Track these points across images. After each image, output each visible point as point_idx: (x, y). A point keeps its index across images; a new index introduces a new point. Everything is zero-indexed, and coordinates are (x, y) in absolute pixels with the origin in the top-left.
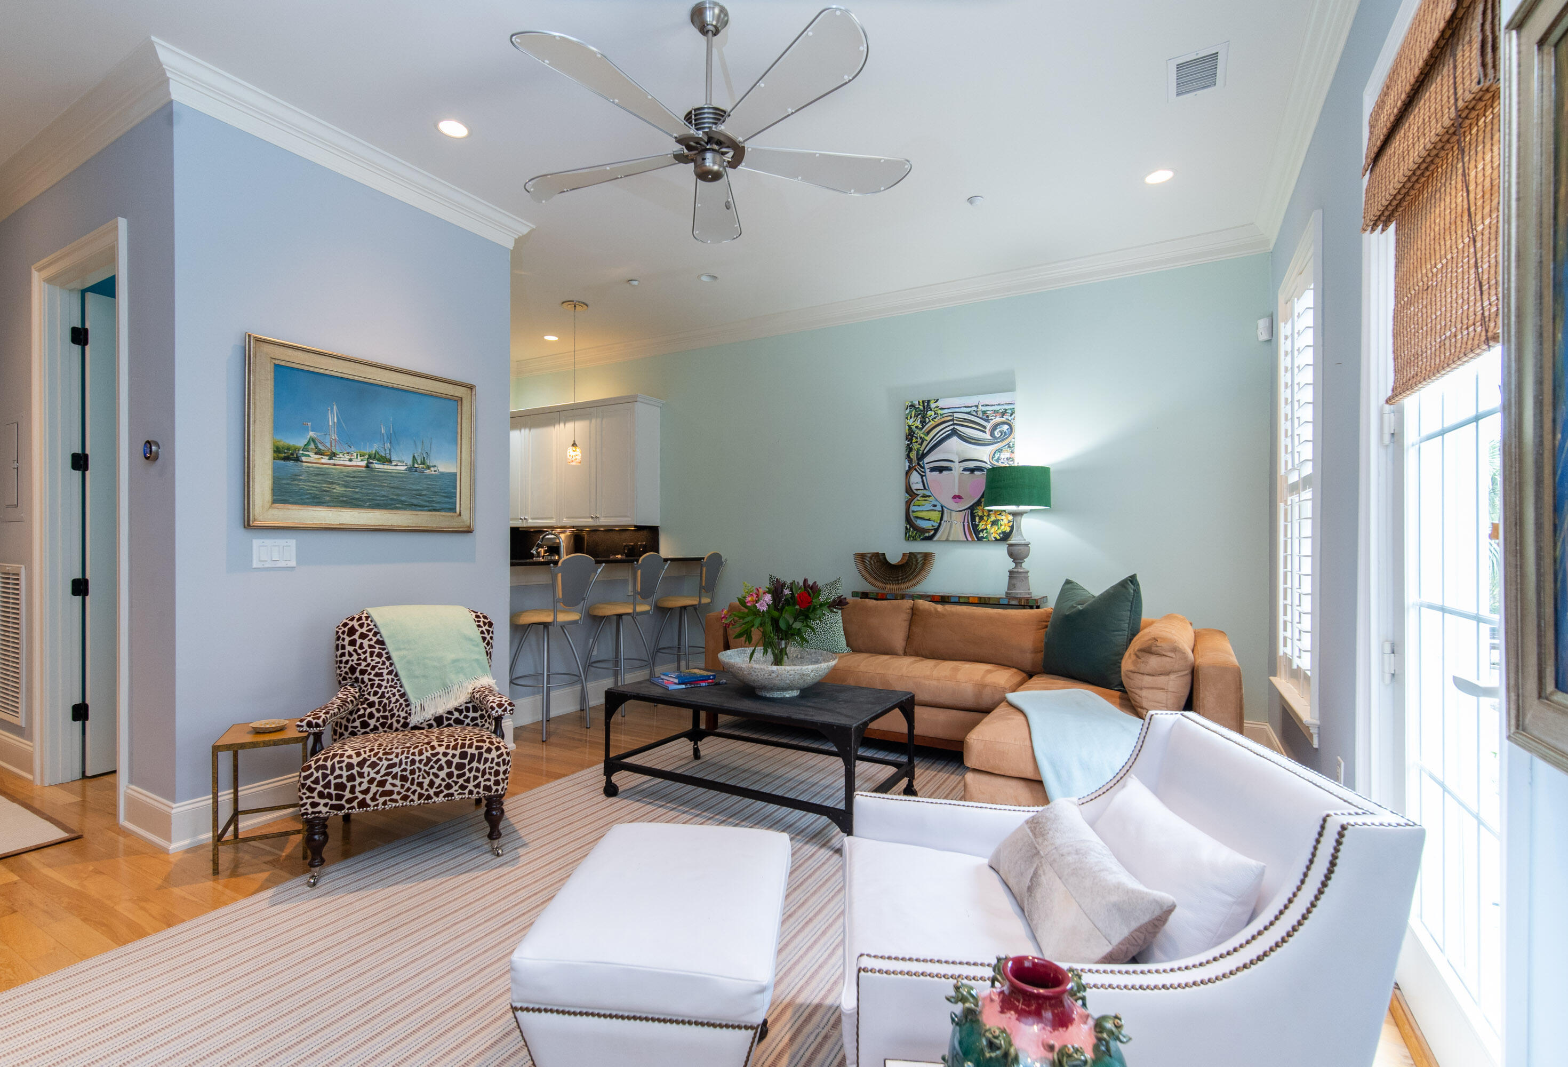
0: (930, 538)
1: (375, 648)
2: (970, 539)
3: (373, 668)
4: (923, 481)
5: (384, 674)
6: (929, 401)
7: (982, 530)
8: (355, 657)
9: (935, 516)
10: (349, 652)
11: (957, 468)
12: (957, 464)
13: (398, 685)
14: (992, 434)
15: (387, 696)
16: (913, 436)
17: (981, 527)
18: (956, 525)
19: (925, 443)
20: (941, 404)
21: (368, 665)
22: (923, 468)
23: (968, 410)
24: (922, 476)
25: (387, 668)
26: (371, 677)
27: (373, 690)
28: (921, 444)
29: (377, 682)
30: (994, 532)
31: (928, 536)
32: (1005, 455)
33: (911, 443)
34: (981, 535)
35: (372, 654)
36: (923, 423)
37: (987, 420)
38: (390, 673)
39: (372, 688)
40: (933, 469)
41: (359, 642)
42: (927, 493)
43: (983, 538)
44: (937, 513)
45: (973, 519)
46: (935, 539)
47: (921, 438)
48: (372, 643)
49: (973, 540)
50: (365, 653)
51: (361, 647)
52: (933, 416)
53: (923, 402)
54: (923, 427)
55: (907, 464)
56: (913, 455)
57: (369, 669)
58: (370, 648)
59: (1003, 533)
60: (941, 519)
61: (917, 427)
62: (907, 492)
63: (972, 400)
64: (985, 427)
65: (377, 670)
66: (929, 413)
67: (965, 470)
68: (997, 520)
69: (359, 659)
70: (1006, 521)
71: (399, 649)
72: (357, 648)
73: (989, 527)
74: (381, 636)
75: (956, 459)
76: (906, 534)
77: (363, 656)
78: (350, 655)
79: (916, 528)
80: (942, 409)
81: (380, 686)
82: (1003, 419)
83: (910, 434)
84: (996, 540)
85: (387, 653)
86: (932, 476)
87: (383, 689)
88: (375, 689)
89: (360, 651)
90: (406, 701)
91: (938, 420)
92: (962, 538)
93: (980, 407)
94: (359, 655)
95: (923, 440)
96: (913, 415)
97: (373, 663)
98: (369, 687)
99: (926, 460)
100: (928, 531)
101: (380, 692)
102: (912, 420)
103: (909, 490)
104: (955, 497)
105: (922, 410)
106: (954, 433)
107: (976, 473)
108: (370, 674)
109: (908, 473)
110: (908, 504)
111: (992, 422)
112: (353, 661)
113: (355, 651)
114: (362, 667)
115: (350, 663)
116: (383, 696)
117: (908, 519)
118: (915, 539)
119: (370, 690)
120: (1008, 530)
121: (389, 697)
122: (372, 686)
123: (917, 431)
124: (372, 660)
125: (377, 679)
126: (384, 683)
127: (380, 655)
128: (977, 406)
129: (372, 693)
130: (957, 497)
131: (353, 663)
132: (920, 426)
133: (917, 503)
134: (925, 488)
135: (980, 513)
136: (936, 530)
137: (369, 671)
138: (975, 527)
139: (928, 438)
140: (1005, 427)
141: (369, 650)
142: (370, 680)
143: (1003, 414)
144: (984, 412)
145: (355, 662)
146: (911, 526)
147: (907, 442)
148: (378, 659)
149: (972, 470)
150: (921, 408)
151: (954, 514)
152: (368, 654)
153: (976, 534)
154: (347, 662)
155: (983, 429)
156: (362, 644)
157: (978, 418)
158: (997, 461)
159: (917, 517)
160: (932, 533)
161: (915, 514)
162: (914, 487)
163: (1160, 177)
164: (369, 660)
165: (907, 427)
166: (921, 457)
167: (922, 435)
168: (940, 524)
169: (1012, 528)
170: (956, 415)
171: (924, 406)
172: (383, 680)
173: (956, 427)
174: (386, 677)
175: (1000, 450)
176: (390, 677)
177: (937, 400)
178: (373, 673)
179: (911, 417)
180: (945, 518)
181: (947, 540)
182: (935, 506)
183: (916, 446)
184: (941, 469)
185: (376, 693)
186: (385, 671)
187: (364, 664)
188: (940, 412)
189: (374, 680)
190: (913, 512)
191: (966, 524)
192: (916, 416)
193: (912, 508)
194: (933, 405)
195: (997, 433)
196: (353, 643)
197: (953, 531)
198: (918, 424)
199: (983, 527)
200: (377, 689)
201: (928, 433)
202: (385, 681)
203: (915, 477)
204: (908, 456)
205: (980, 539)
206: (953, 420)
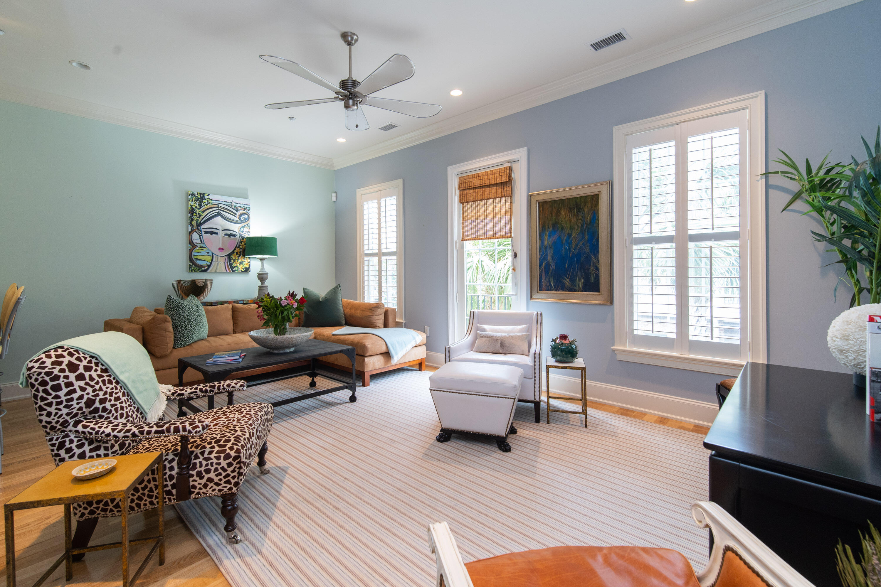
0: (205, 271)
1: (103, 376)
2: (228, 271)
3: (111, 394)
4: (200, 238)
5: (121, 397)
6: (204, 194)
7: (235, 267)
8: (89, 390)
9: (209, 258)
10: (80, 387)
11: (221, 234)
12: (221, 231)
13: (132, 403)
14: (239, 218)
15: (130, 414)
16: (193, 212)
17: (234, 265)
18: (220, 263)
19: (202, 217)
20: (211, 197)
21: (106, 393)
22: (200, 231)
23: (227, 204)
24: (200, 236)
25: (121, 391)
26: (113, 402)
27: (118, 414)
28: (199, 217)
29: (119, 406)
30: (241, 268)
31: (204, 269)
32: (246, 229)
33: (193, 216)
34: (234, 269)
35: (104, 382)
36: (201, 205)
37: (237, 211)
38: (124, 395)
39: (117, 412)
40: (207, 233)
41: (87, 374)
42: (204, 246)
43: (235, 270)
44: (209, 257)
45: (230, 260)
46: (208, 271)
47: (199, 214)
48: (99, 372)
49: (230, 272)
50: (97, 383)
51: (91, 378)
52: (207, 203)
53: (200, 194)
54: (200, 208)
55: (190, 228)
56: (194, 223)
57: (108, 396)
58: (100, 378)
59: (245, 268)
60: (212, 260)
61: (196, 207)
62: (190, 243)
63: (229, 199)
64: (236, 214)
65: (114, 395)
66: (204, 201)
67: (225, 235)
68: (243, 262)
69: (94, 391)
70: (247, 262)
71: (122, 373)
72: (88, 380)
73: (238, 265)
74: (102, 365)
75: (220, 229)
76: (190, 268)
77: (97, 387)
78: (83, 389)
79: (196, 265)
80: (212, 200)
81: (122, 408)
82: (245, 212)
83: (191, 210)
84: (242, 272)
85: (114, 379)
86: (205, 236)
87: (126, 410)
88: (120, 412)
89: (92, 383)
90: (141, 413)
91: (209, 206)
92: (224, 270)
93: (233, 203)
94: (92, 386)
95: (200, 215)
96: (194, 200)
97: (109, 390)
98: (113, 412)
99: (203, 227)
100: (204, 267)
101: (124, 412)
102: (193, 202)
103: (191, 242)
104: (220, 249)
105: (200, 198)
106: (219, 214)
107: (231, 237)
108: (110, 401)
109: (190, 233)
110: (191, 251)
111: (240, 212)
112: (88, 394)
113: (87, 384)
114: (101, 396)
115: (86, 397)
116: (128, 416)
117: (191, 259)
118: (195, 271)
119: (115, 415)
120: (248, 267)
121: (132, 415)
122: (116, 410)
123: (196, 209)
124: (107, 388)
125: (117, 403)
126: (124, 405)
127: (110, 382)
128: (231, 203)
129: (119, 417)
130: (221, 249)
131: (90, 396)
132: (198, 207)
133: (197, 251)
134: (202, 243)
135: (234, 258)
136: (209, 266)
137: (109, 398)
138: (231, 265)
139: (204, 215)
140: (246, 216)
141: (100, 380)
142: (112, 406)
143: (245, 209)
144: (235, 207)
145: (92, 394)
146: (193, 264)
147: (190, 215)
148: (111, 386)
149: (229, 235)
150: (199, 197)
151: (219, 258)
152: (101, 384)
153: (232, 269)
154: (81, 397)
155: (235, 215)
156: (90, 376)
157: (233, 209)
158: (242, 232)
159: (197, 259)
160: (206, 268)
161: (195, 257)
162: (195, 241)
163: (341, 140)
164: (104, 388)
165: (190, 207)
166: (199, 225)
167: (200, 213)
168: (211, 263)
169: (250, 266)
170: (220, 205)
171: (201, 196)
172: (122, 403)
173: (220, 211)
174: (123, 399)
175: (243, 227)
176: (125, 398)
177: (209, 195)
178: (113, 398)
179: (192, 201)
180: (214, 260)
181: (216, 272)
182: (208, 253)
183: (196, 218)
184: (212, 233)
185: (122, 415)
186: (120, 394)
187: (101, 393)
188: (210, 201)
189: (116, 405)
190: (194, 256)
191: (226, 263)
192: (196, 201)
193: (193, 253)
194: (206, 197)
195: (242, 218)
196: (80, 377)
197: (219, 267)
198: (197, 205)
199: (235, 265)
200: (122, 411)
201: (204, 212)
202: (124, 403)
203: (195, 236)
204: (191, 223)
205: (233, 271)
206: (218, 207)
